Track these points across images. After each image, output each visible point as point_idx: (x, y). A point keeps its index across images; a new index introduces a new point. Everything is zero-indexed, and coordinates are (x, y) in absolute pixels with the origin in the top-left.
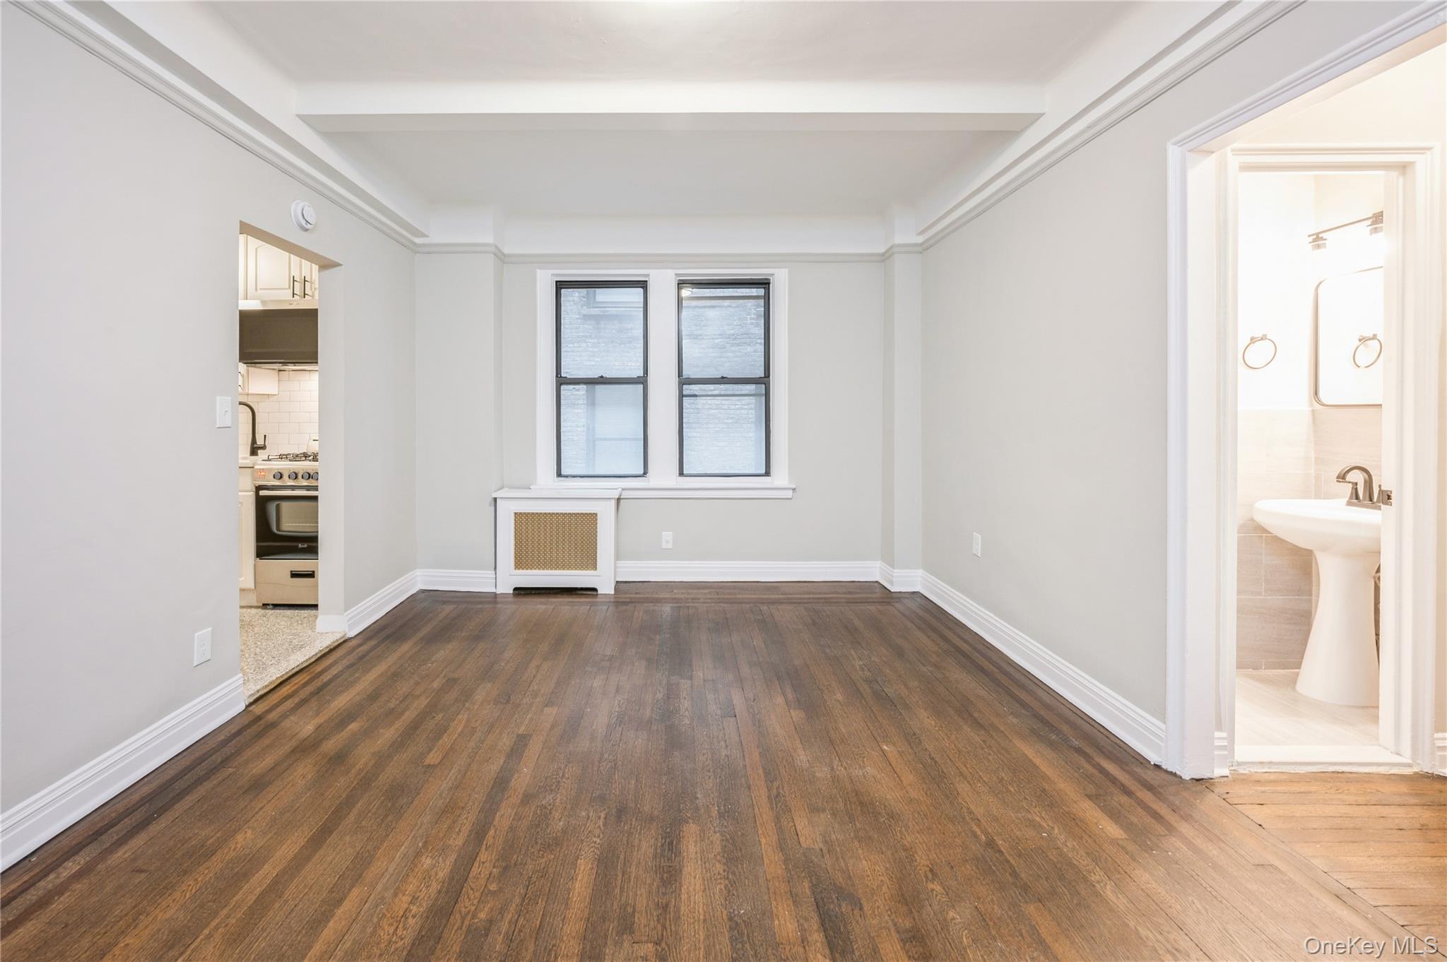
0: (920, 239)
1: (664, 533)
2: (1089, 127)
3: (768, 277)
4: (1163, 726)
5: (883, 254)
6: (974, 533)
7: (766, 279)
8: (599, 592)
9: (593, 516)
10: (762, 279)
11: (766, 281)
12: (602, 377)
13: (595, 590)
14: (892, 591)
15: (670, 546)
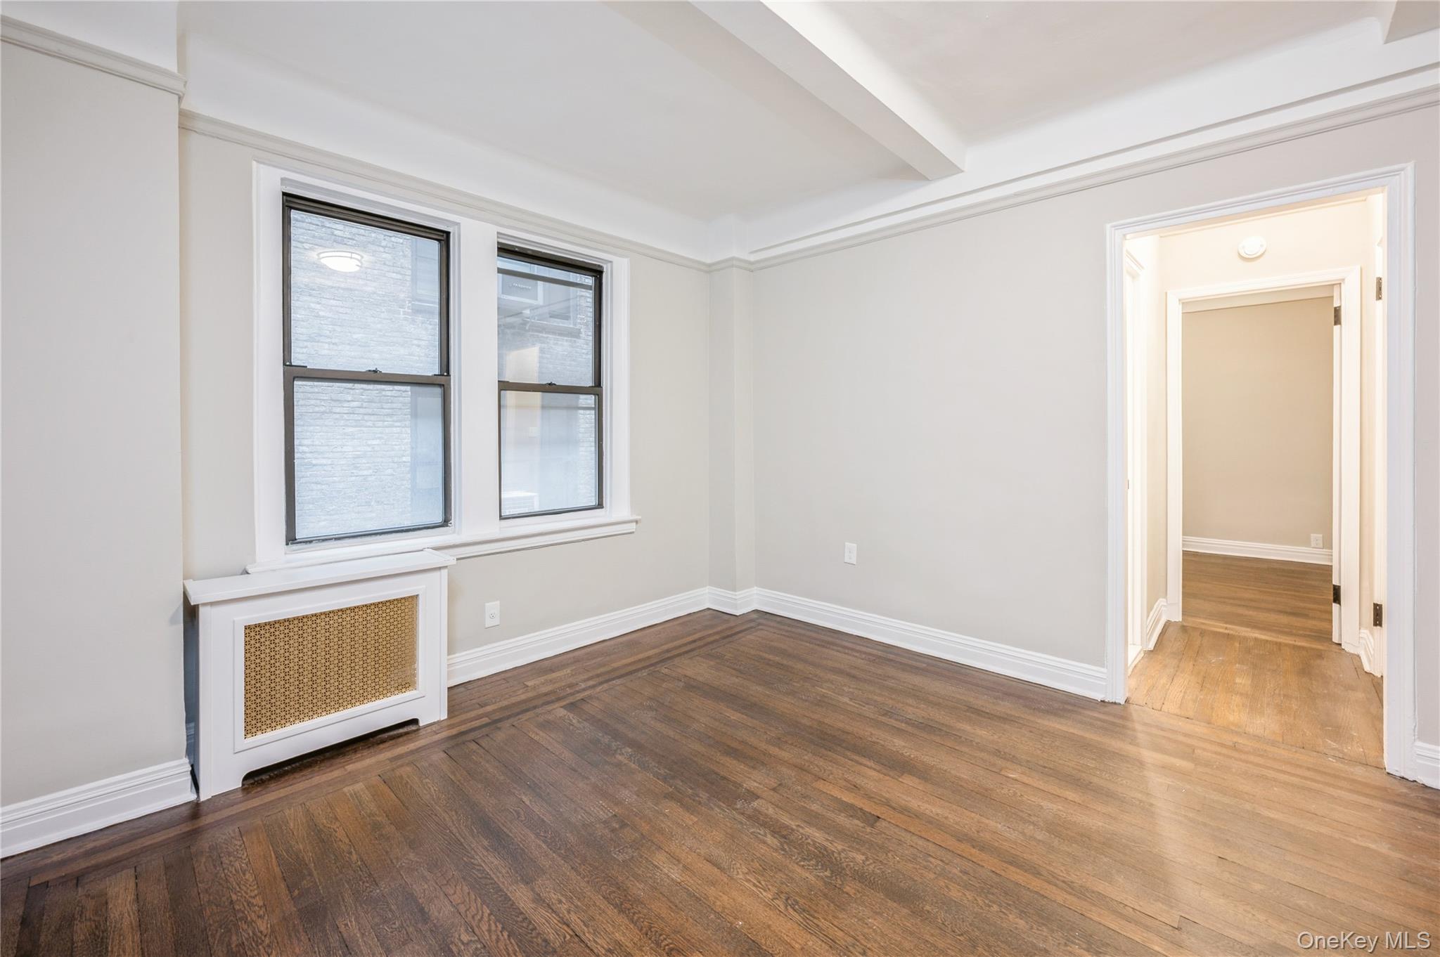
0: (752, 258)
1: (487, 604)
2: (1016, 195)
3: (601, 264)
4: (1104, 670)
5: (710, 265)
6: (847, 543)
7: (599, 266)
8: (421, 724)
9: (410, 602)
10: (595, 265)
11: (599, 269)
12: (375, 371)
13: (415, 721)
14: (738, 614)
15: (496, 621)
